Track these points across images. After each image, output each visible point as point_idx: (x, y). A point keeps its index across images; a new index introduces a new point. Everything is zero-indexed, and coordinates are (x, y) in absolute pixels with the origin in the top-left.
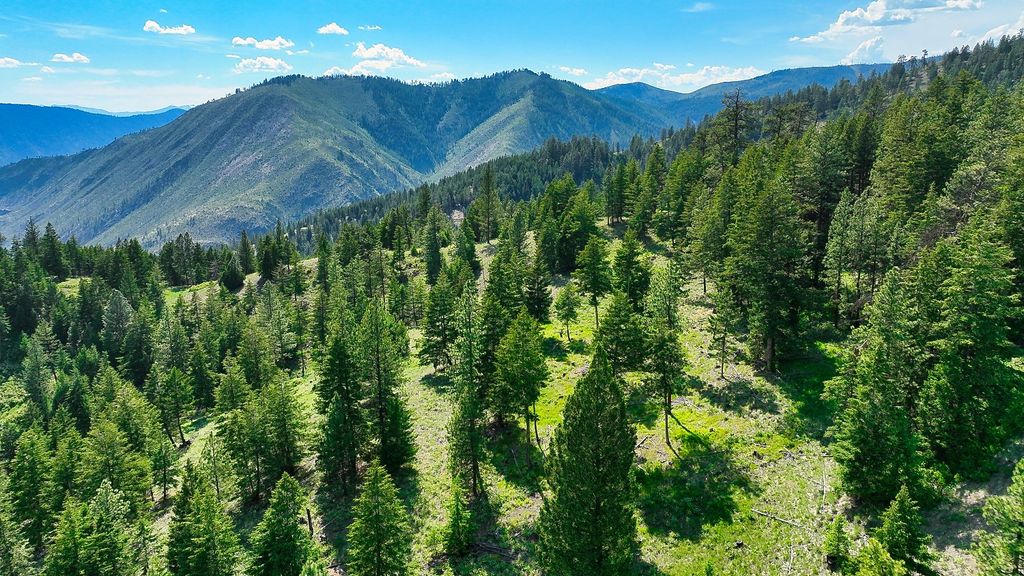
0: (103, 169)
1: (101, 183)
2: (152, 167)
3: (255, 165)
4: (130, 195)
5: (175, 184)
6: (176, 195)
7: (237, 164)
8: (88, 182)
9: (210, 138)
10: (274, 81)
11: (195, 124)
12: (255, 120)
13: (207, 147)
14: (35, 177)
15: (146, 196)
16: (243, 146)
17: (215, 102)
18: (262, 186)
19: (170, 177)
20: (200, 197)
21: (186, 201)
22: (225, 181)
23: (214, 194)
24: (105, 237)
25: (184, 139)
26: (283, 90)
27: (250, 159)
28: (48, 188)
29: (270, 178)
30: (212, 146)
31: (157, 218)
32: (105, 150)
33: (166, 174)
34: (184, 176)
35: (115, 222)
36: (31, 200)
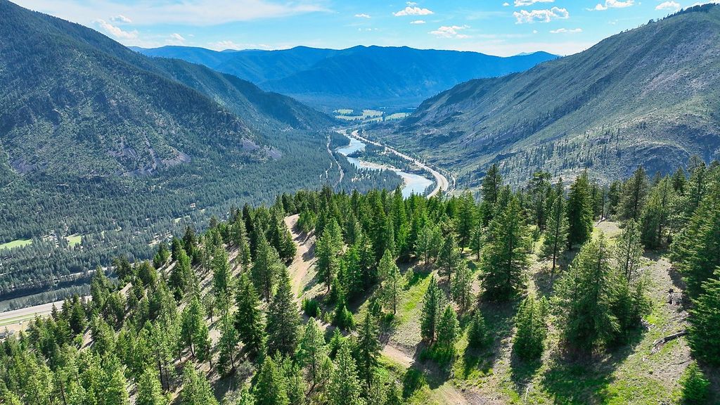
0: (531, 85)
1: (532, 94)
2: (575, 83)
3: (682, 81)
4: (560, 103)
5: (599, 96)
6: (604, 104)
7: (660, 80)
8: (520, 94)
9: (630, 59)
10: (690, 10)
11: (612, 49)
12: (674, 43)
13: (627, 67)
14: (477, 91)
15: (575, 105)
16: (664, 65)
17: (628, 32)
18: (697, 99)
19: (595, 90)
20: (627, 107)
21: (613, 110)
22: (650, 95)
23: (640, 105)
24: (544, 133)
25: (602, 62)
26: (702, 16)
27: (675, 76)
28: (486, 99)
29: (704, 92)
30: (632, 67)
31: (588, 122)
32: (529, 72)
33: (591, 88)
34: (607, 90)
35: (549, 123)
36: (476, 106)
